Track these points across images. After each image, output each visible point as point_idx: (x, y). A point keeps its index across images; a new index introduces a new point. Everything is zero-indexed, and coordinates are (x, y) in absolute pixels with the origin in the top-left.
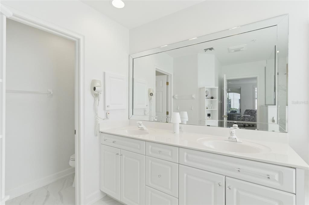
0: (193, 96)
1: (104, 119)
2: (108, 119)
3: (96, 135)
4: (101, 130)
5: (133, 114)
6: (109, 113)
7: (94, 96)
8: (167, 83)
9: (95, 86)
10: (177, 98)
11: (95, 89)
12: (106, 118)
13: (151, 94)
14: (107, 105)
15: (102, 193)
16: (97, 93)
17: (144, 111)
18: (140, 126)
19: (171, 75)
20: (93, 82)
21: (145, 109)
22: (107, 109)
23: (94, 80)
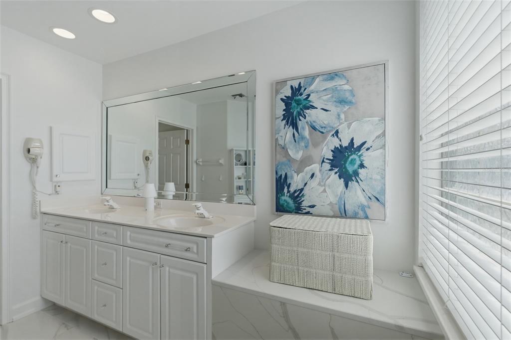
0: (221, 161)
1: (49, 195)
2: (58, 194)
3: (34, 218)
4: (44, 210)
5: (107, 187)
6: (59, 186)
7: (29, 161)
8: (187, 142)
9: (29, 147)
10: (201, 163)
11: (29, 151)
12: (54, 192)
13: (147, 159)
14: (55, 174)
15: (46, 301)
16: (33, 157)
17: (134, 182)
18: (106, 203)
19: (192, 130)
20: (28, 141)
21: (135, 179)
22: (55, 179)
23: (29, 138)
